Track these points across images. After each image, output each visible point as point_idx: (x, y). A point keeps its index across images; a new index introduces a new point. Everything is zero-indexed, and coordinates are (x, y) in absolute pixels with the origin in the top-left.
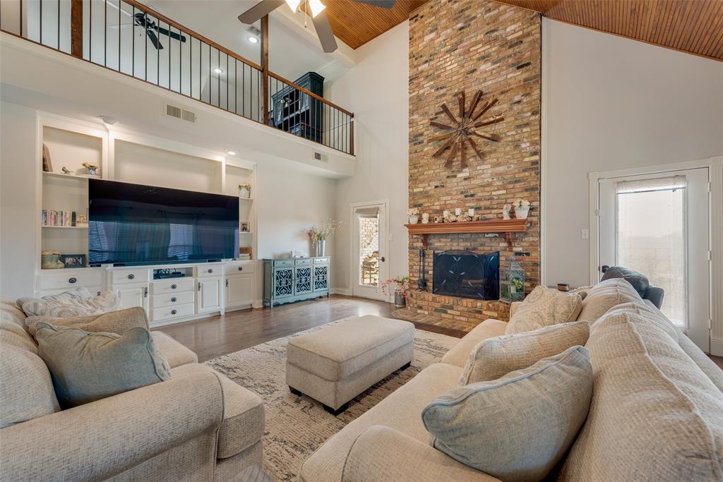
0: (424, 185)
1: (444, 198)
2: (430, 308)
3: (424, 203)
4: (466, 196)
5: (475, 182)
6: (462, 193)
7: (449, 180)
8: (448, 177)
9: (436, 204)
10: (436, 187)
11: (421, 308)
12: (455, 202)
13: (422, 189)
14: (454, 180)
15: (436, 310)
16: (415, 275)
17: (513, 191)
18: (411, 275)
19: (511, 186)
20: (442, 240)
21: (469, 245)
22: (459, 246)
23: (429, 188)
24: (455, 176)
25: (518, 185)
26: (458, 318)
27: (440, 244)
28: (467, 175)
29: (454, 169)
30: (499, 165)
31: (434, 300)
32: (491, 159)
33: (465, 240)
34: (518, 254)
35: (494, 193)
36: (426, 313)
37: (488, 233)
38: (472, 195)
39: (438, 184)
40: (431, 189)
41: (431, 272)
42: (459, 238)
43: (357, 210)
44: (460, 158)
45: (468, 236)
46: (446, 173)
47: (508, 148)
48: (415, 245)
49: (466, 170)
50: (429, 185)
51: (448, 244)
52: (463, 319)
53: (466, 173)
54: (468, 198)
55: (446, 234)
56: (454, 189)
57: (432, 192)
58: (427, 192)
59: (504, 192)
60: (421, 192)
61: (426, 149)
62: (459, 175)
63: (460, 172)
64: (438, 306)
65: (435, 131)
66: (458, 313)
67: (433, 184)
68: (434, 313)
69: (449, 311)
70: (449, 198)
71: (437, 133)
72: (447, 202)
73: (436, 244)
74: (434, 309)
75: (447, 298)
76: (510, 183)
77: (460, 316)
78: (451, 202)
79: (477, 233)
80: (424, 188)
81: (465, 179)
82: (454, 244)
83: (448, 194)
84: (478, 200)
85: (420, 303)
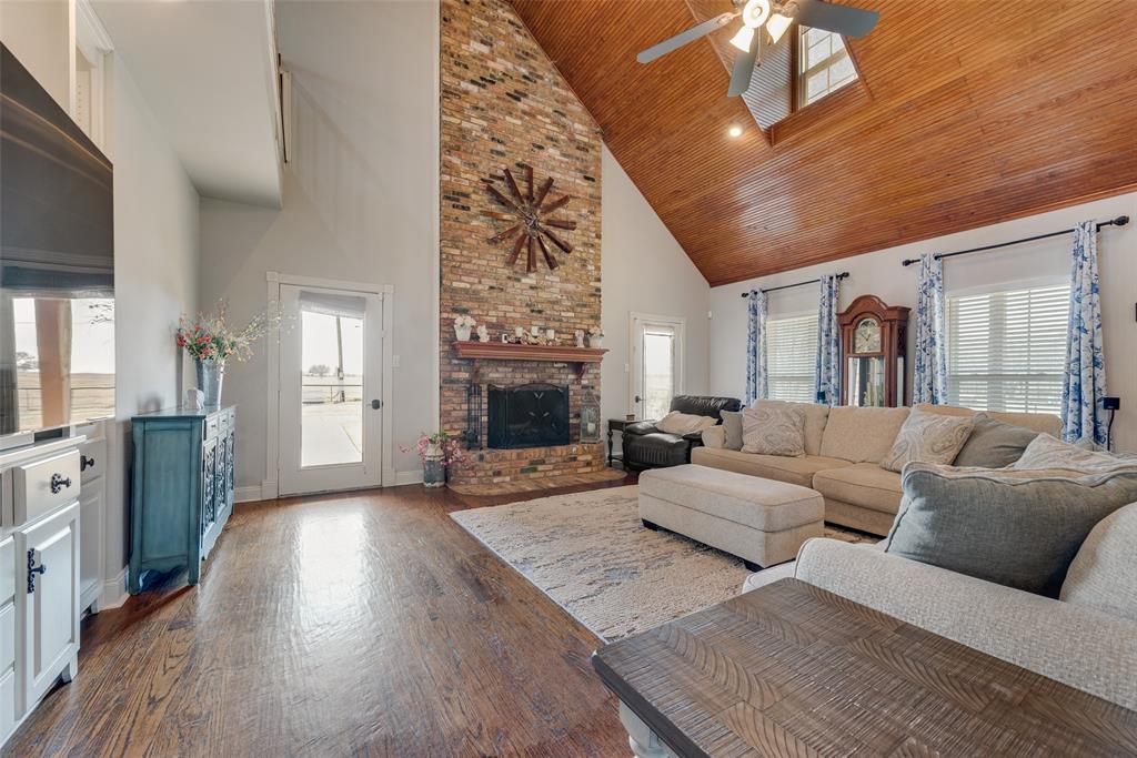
0: (471, 280)
1: (504, 308)
2: (513, 470)
3: (472, 309)
4: (532, 311)
5: (543, 295)
6: (527, 305)
7: (510, 283)
8: (509, 278)
9: (491, 313)
10: (491, 288)
11: (498, 474)
12: (519, 316)
13: (468, 286)
14: (517, 285)
15: (522, 471)
16: (456, 426)
17: (580, 315)
18: (447, 427)
19: (579, 309)
20: (500, 369)
21: (535, 376)
22: (522, 378)
23: (480, 287)
24: (519, 280)
25: (585, 310)
26: (551, 474)
27: (497, 375)
28: (533, 282)
29: (517, 269)
30: (567, 281)
31: (519, 456)
32: (560, 271)
33: (531, 370)
34: (584, 387)
35: (563, 314)
36: (508, 479)
37: (556, 362)
38: (540, 312)
39: (494, 285)
40: (483, 287)
41: (485, 419)
42: (524, 368)
43: (302, 292)
44: (525, 257)
45: (535, 365)
46: (506, 271)
47: (576, 265)
48: (455, 375)
49: (532, 275)
50: (480, 282)
51: (509, 375)
52: (557, 473)
53: (531, 280)
54: (534, 314)
55: (505, 360)
56: (518, 298)
57: (485, 294)
58: (476, 292)
59: (573, 315)
60: (466, 291)
61: (474, 223)
62: (524, 280)
63: (525, 275)
64: (525, 464)
65: (491, 202)
66: (551, 467)
67: (487, 282)
68: (519, 475)
69: (540, 468)
70: (511, 309)
71: (493, 206)
72: (508, 315)
73: (491, 375)
74: (519, 470)
75: (537, 450)
76: (578, 305)
77: (554, 469)
78: (513, 315)
79: (545, 362)
80: (472, 284)
81: (532, 288)
82: (518, 375)
83: (507, 303)
84: (547, 319)
85: (497, 467)
